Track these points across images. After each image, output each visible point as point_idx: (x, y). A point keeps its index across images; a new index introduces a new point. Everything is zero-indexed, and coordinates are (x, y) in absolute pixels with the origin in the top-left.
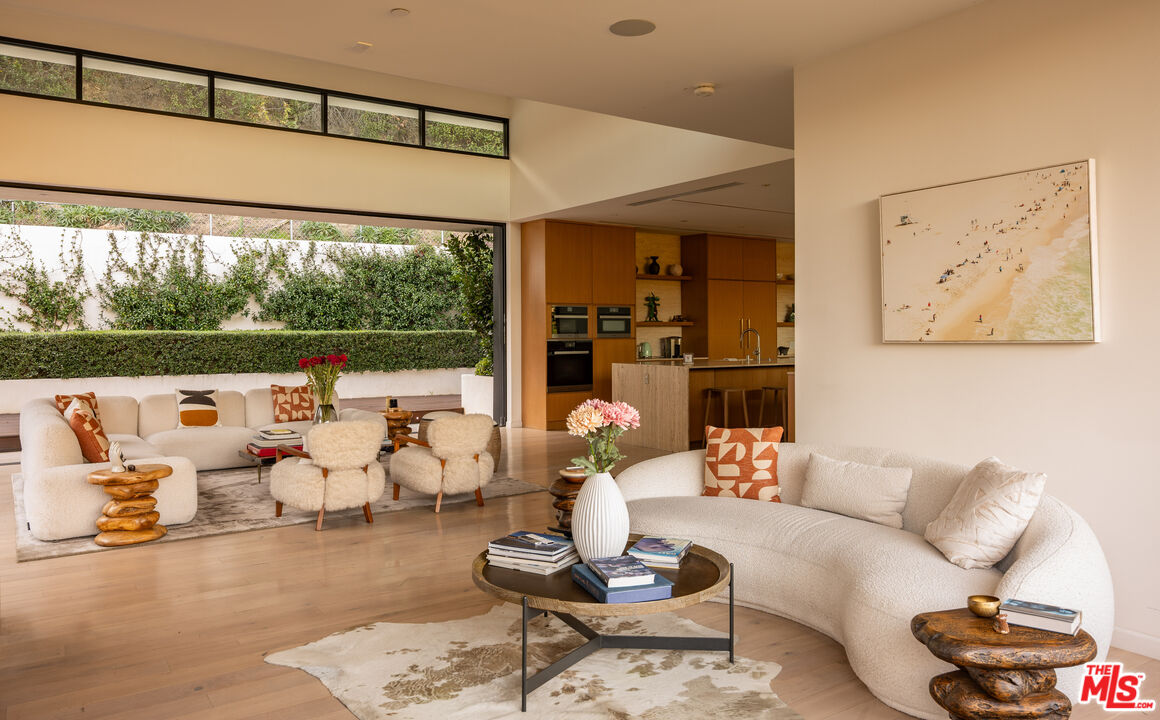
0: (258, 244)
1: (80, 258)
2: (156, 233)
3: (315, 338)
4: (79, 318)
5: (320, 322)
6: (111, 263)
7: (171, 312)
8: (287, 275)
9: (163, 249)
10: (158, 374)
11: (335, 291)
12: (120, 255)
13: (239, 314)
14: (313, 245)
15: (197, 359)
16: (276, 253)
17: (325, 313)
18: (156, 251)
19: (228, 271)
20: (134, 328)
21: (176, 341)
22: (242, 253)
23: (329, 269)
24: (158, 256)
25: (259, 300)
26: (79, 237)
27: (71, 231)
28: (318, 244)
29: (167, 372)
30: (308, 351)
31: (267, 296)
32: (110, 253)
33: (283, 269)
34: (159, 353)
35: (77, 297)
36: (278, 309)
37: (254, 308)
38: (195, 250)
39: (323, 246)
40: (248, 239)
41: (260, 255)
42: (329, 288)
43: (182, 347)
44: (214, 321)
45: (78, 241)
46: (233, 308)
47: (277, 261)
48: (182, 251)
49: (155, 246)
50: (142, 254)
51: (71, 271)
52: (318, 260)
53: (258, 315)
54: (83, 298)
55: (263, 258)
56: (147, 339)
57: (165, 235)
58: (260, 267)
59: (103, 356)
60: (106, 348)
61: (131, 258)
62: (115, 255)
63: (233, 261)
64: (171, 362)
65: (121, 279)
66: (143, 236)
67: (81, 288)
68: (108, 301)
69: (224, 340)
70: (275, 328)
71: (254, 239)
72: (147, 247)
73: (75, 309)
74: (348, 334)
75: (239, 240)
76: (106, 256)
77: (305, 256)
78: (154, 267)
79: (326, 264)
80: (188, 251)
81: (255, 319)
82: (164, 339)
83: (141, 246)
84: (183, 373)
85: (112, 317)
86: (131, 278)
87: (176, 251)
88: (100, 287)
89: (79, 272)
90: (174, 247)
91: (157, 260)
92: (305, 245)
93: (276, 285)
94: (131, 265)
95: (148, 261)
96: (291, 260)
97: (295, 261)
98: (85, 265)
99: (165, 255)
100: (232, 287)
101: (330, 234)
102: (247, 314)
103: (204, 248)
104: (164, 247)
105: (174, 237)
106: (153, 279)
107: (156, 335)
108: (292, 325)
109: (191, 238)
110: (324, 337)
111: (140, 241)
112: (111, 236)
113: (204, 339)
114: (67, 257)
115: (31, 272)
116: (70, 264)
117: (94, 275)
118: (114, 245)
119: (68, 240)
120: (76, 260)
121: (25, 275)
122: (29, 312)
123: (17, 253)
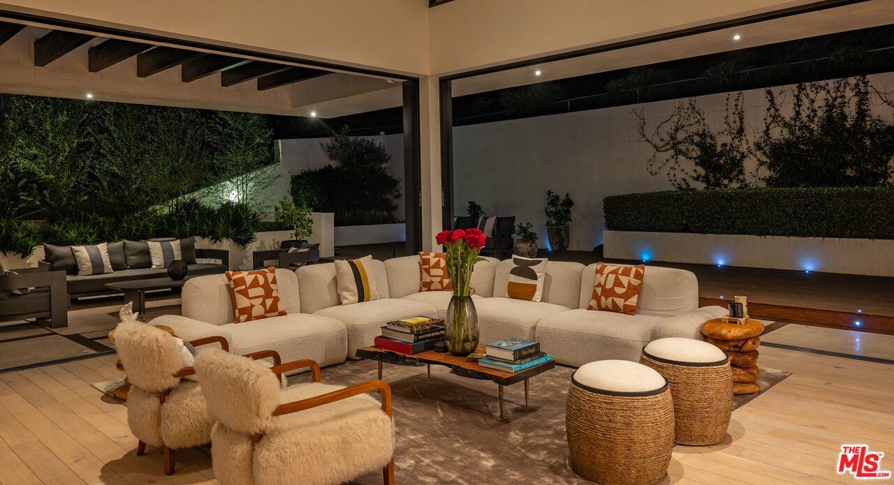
1: (741, 119)
2: (814, 82)
4: (741, 177)
6: (770, 119)
9: (820, 99)
12: (777, 110)
18: (813, 101)
24: (816, 105)
26: (741, 99)
27: (734, 94)
32: (768, 109)
35: (738, 156)
38: (858, 92)
45: (740, 103)
48: (843, 97)
49: (812, 95)
50: (799, 106)
51: (735, 131)
54: (743, 156)
57: (822, 83)
61: (787, 112)
62: (772, 111)
65: (777, 133)
66: (799, 88)
68: (764, 159)
72: (803, 97)
73: (736, 165)
76: (763, 113)
78: (811, 118)
80: (849, 95)
83: (798, 98)
85: (765, 172)
86: (786, 132)
87: (835, 99)
88: (758, 145)
89: (741, 131)
90: (834, 95)
91: (814, 111)
94: (787, 119)
95: (805, 112)
98: (746, 126)
99: (823, 103)
103: (869, 89)
104: (823, 94)
105: (831, 83)
106: (808, 129)
109: (853, 80)
111: (796, 93)
112: (769, 93)
114: (732, 118)
115: (703, 135)
116: (733, 125)
117: (754, 133)
118: (772, 101)
119: (732, 103)
120: (738, 121)
121: (697, 139)
122: (702, 171)
123: (693, 121)
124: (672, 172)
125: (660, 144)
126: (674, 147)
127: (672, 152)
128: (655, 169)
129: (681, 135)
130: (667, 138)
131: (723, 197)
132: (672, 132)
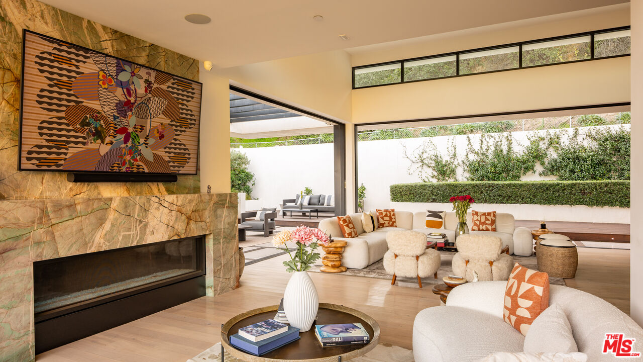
0: (542, 133)
1: (455, 149)
2: (488, 134)
3: (568, 185)
4: (454, 176)
5: (578, 176)
6: (468, 150)
7: (493, 173)
8: (560, 149)
9: (492, 142)
10: (482, 202)
11: (589, 157)
12: (472, 146)
13: (530, 172)
14: (577, 130)
15: (500, 196)
16: (553, 137)
17: (582, 170)
18: (488, 142)
19: (525, 149)
20: (476, 180)
21: (490, 186)
22: (533, 139)
23: (586, 144)
24: (489, 145)
25: (542, 164)
26: (455, 139)
27: (451, 137)
28: (580, 129)
29: (486, 202)
30: (564, 193)
31: (547, 162)
32: (468, 145)
33: (558, 145)
34: (482, 192)
35: (454, 166)
36: (553, 169)
37: (539, 168)
38: (508, 140)
39: (583, 130)
40: (536, 131)
41: (543, 139)
42: (584, 155)
43: (492, 190)
44: (516, 176)
45: (454, 141)
46: (527, 169)
47: (553, 142)
48: (501, 141)
49: (488, 140)
50: (482, 144)
51: (451, 155)
52: (580, 139)
53: (542, 172)
54: (456, 167)
55: (546, 140)
56: (476, 185)
57: (492, 134)
58: (543, 146)
59: (457, 193)
60: (459, 189)
61: (476, 147)
62: (470, 146)
63: (528, 143)
64: (487, 197)
65: (473, 157)
66: (482, 136)
67: (456, 163)
68: (466, 168)
69: (514, 186)
70: (552, 179)
71: (539, 131)
72: (484, 140)
73: (453, 171)
74: (591, 183)
75: (531, 132)
76: (466, 147)
77: (571, 137)
78: (487, 150)
79: (586, 140)
80: (504, 140)
81: (540, 175)
82: (484, 185)
83: (481, 140)
84: (493, 202)
85: (468, 175)
86: (476, 156)
87: (498, 142)
88: (463, 162)
89: (455, 155)
90: (497, 140)
91: (488, 147)
92: (571, 131)
93: (553, 155)
94: (476, 150)
95: (485, 147)
96: (562, 141)
97: (565, 141)
98: (457, 152)
99: (492, 144)
100: (525, 158)
101: (596, 122)
102: (534, 172)
103: (512, 138)
104: (492, 139)
105: (497, 135)
106: (486, 156)
107: (480, 184)
108: (561, 178)
109: (505, 134)
110: (574, 184)
111: (481, 138)
112: (468, 137)
113: (503, 186)
114: (450, 149)
115: (436, 156)
116: (451, 152)
117: (461, 156)
118: (469, 141)
119: (450, 141)
120: (453, 150)
121: (434, 158)
122: (436, 174)
123: (431, 149)
124: (420, 174)
125: (414, 160)
126: (422, 161)
127: (421, 164)
128: (411, 172)
129: (425, 156)
130: (418, 157)
131: (453, 185)
132: (420, 153)
